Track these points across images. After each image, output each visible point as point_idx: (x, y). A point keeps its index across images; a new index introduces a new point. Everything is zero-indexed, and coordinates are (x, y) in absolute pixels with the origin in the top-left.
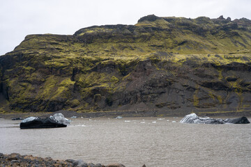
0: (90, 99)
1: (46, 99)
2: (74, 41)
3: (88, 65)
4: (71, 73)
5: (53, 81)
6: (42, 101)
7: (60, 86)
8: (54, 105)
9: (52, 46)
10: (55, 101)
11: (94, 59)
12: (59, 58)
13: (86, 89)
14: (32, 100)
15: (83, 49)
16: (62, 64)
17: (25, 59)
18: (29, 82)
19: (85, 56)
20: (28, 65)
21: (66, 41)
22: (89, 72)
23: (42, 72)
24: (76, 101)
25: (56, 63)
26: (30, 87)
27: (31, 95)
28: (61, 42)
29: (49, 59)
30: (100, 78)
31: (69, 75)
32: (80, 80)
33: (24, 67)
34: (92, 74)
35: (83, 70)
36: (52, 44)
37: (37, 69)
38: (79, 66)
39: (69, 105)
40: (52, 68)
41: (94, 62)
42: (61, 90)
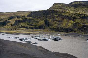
0: (82, 29)
1: (64, 28)
2: (71, 6)
3: (78, 16)
4: (73, 18)
5: (66, 21)
6: (63, 28)
7: (69, 23)
8: (67, 30)
9: (64, 8)
10: (68, 29)
11: (81, 14)
12: (67, 12)
13: (79, 25)
14: (59, 27)
15: (75, 9)
16: (69, 15)
17: (55, 12)
18: (57, 21)
19: (77, 12)
20: (56, 14)
21: (68, 6)
22: (79, 18)
23: (62, 17)
24: (76, 29)
25: (66, 14)
26: (57, 22)
27: (58, 26)
28: (66, 6)
29: (64, 13)
30: (84, 21)
31: (72, 19)
32: (76, 21)
33: (55, 15)
34: (81, 19)
35: (77, 18)
36: (64, 7)
37: (60, 16)
38: (75, 16)
39: (73, 30)
40: (65, 16)
41: (81, 15)
42: (70, 25)
